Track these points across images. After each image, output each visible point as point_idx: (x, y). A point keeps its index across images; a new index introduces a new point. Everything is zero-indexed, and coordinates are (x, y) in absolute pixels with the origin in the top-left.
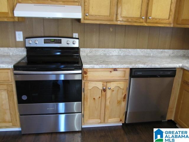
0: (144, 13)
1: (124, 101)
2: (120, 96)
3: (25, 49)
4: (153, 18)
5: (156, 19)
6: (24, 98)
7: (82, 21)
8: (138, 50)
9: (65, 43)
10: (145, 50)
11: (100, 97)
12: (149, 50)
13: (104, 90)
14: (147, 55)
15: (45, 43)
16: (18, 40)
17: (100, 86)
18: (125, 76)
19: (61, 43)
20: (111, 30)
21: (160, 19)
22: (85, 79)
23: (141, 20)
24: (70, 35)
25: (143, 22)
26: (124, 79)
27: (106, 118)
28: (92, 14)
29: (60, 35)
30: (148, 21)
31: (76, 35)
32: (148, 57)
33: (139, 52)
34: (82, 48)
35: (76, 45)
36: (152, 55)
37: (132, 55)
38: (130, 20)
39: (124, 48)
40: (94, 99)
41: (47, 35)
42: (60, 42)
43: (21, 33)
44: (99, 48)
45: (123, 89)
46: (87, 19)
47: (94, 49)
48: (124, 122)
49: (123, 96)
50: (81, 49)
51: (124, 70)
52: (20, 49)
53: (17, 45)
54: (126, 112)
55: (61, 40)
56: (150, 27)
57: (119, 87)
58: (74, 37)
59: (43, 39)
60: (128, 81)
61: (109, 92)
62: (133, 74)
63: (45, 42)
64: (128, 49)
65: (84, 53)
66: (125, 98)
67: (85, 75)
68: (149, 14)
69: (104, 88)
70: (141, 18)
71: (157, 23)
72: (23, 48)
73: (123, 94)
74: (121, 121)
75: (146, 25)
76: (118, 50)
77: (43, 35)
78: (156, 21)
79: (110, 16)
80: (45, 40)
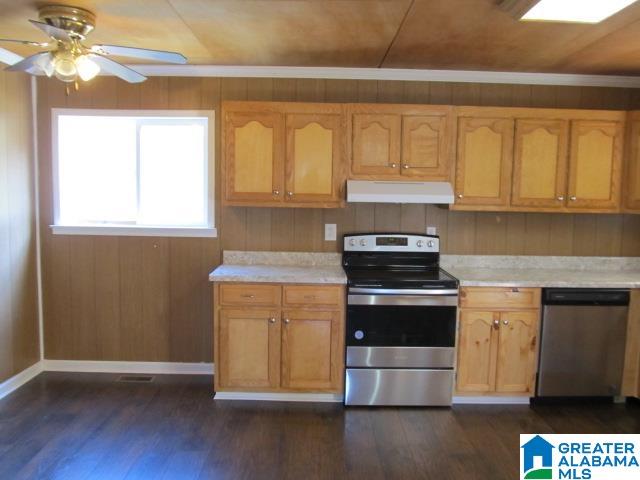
0: (561, 187)
1: (532, 349)
2: (526, 340)
3: (340, 255)
4: (579, 200)
5: (584, 201)
6: (359, 335)
7: (451, 208)
8: (554, 257)
9: (415, 245)
10: (569, 258)
11: (487, 340)
12: (575, 258)
13: (496, 327)
14: (573, 268)
15: (378, 244)
16: (327, 238)
17: (489, 318)
18: (531, 302)
19: (406, 244)
20: (498, 219)
21: (592, 200)
22: (462, 305)
23: (557, 203)
24: (421, 231)
25: (559, 207)
26: (530, 306)
27: (500, 381)
28: (470, 195)
29: (403, 230)
30: (570, 203)
31: (431, 230)
32: (576, 271)
33: (555, 261)
34: (444, 254)
35: (435, 249)
36: (582, 267)
37: (541, 269)
38: (536, 203)
39: (524, 254)
40: (478, 343)
41: (378, 229)
42: (404, 242)
43: (334, 226)
44: (475, 253)
45: (530, 326)
46: (460, 204)
47: (466, 257)
48: (533, 395)
49: (531, 339)
50: (442, 257)
51: (531, 290)
52: (331, 255)
53: (324, 248)
54: (538, 375)
55: (406, 239)
56: (575, 214)
57: (523, 322)
58: (428, 233)
59: (375, 236)
60: (539, 312)
61: (504, 331)
62: (548, 298)
63: (379, 242)
64: (532, 257)
65: (447, 263)
66: (533, 343)
67: (462, 299)
68: (570, 192)
69: (497, 322)
70: (556, 199)
71: (587, 207)
72: (336, 254)
73: (530, 336)
74: (528, 390)
75: (566, 210)
76: (513, 257)
77: (372, 230)
78: (584, 204)
79: (499, 197)
80: (378, 239)
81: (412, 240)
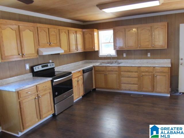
0: (76, 46)
15: (42, 67)
18: (81, 73)
19: (48, 66)
29: (45, 62)
30: (78, 50)
35: (54, 66)
48: (83, 95)
58: (50, 62)
59: (41, 65)
63: (43, 67)
72: (31, 73)
80: (42, 66)
81: (49, 64)
